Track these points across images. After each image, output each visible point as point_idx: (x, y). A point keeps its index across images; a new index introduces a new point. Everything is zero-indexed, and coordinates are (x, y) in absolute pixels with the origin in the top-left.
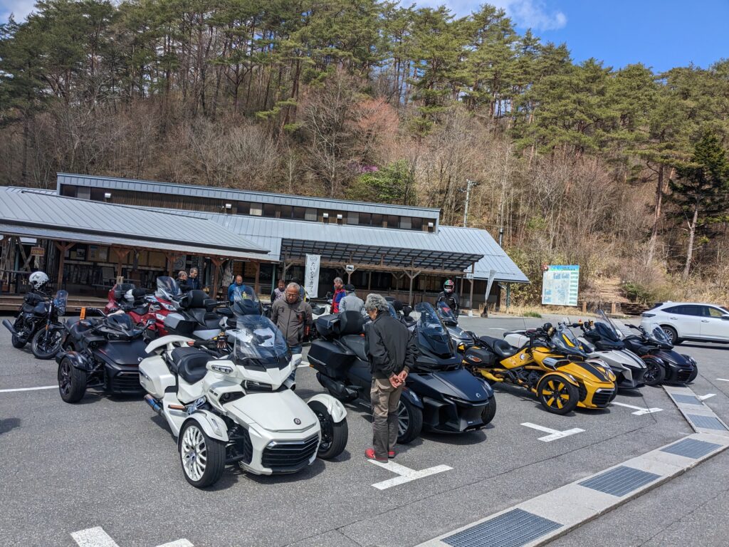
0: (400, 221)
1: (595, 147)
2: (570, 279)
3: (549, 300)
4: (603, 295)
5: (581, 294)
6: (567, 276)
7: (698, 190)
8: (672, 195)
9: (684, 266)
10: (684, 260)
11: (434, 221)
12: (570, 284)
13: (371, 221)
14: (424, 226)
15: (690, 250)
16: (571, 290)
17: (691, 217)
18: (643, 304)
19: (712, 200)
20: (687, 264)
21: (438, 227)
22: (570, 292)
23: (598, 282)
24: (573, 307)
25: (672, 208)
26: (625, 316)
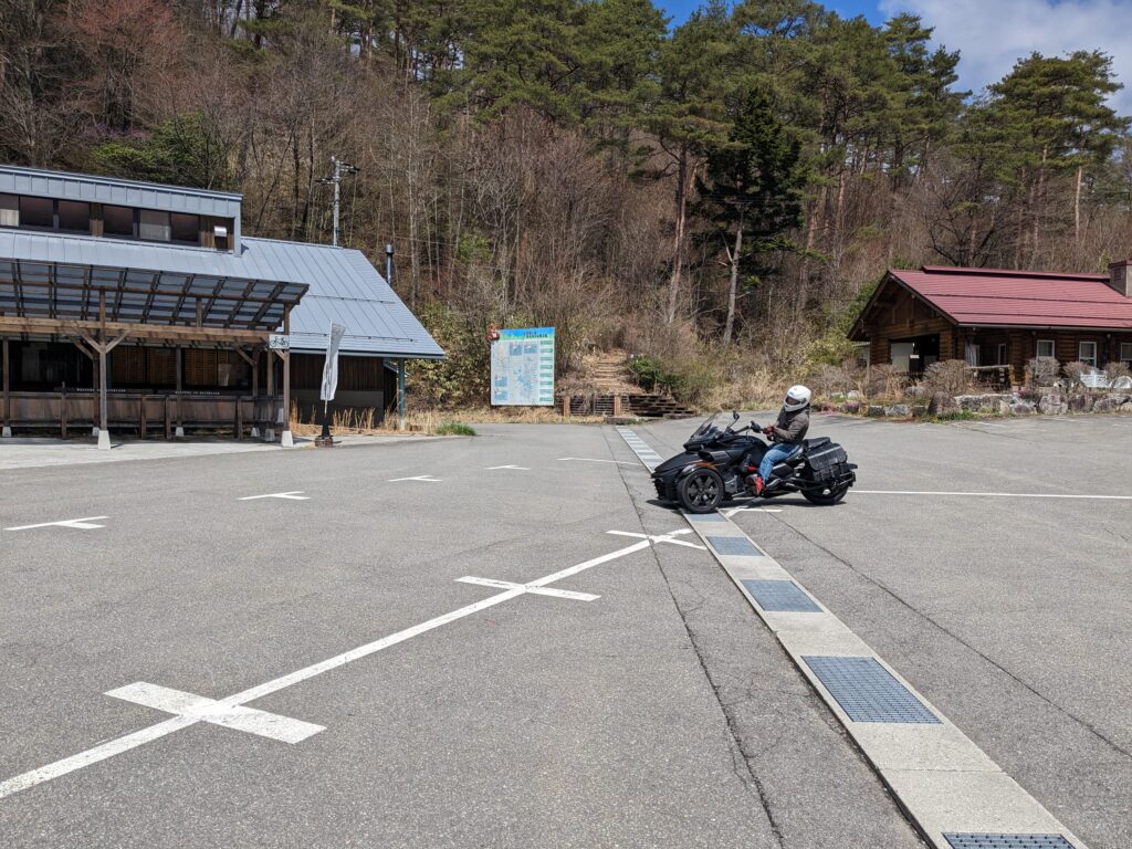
0: (138, 221)
1: (573, 115)
2: (540, 355)
3: (503, 396)
4: (598, 382)
5: (559, 382)
6: (533, 350)
7: (740, 194)
8: (700, 204)
9: (724, 327)
10: (721, 317)
11: (228, 223)
12: (540, 363)
13: (56, 219)
14: (203, 235)
15: (733, 297)
18: (666, 394)
20: (728, 324)
21: (239, 239)
25: (702, 226)
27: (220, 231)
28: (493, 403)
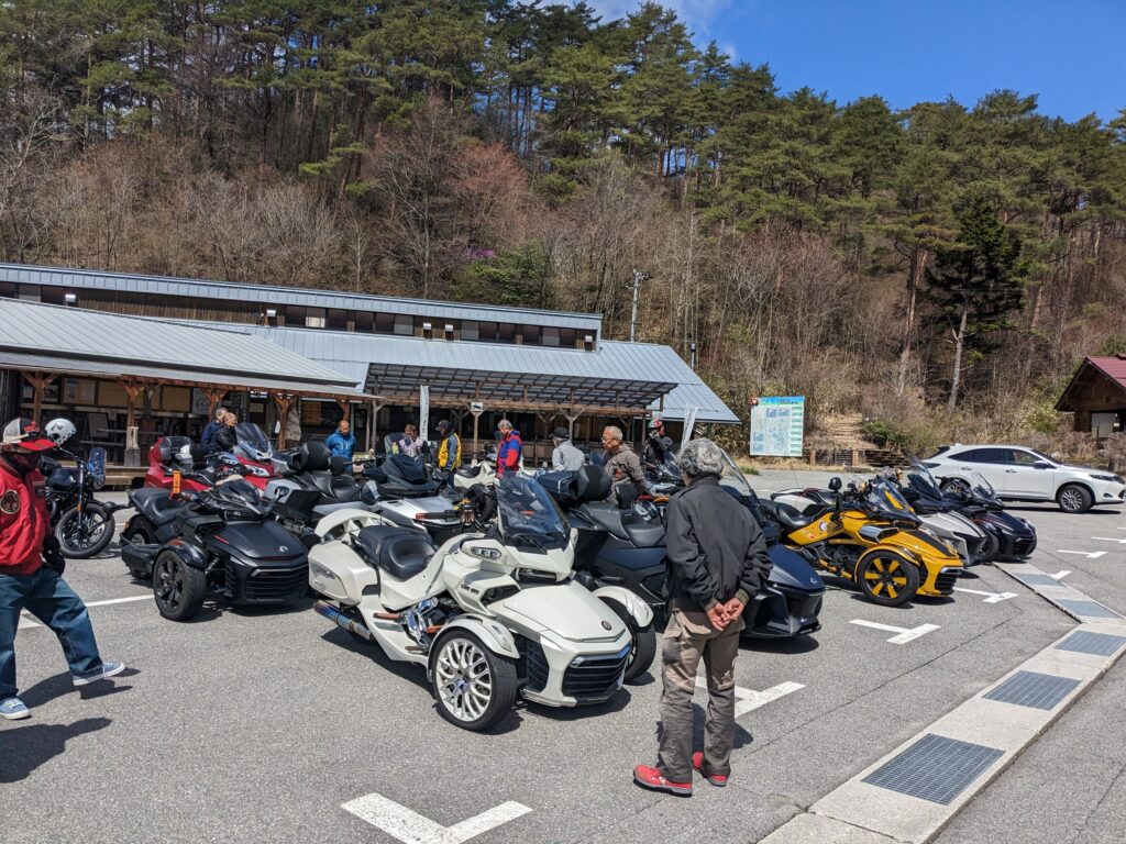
0: (541, 334)
1: (818, 220)
2: (792, 417)
3: (760, 448)
4: (839, 439)
5: (807, 438)
6: (786, 413)
7: (966, 284)
8: (929, 291)
9: (950, 394)
10: (948, 386)
11: (593, 333)
12: (791, 424)
13: (498, 335)
14: (578, 341)
15: (957, 370)
16: (793, 433)
17: (957, 321)
18: (896, 450)
19: (985, 297)
20: (953, 392)
21: (600, 343)
22: (791, 436)
23: (830, 420)
24: (797, 457)
25: (930, 310)
26: (872, 469)
27: (589, 338)
28: (751, 454)
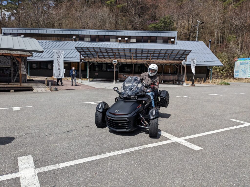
0: (157, 39)
3: (237, 75)
6: (247, 63)
11: (174, 38)
12: (249, 67)
13: (142, 40)
14: (169, 41)
16: (249, 70)
21: (177, 41)
27: (173, 40)
28: (234, 77)
